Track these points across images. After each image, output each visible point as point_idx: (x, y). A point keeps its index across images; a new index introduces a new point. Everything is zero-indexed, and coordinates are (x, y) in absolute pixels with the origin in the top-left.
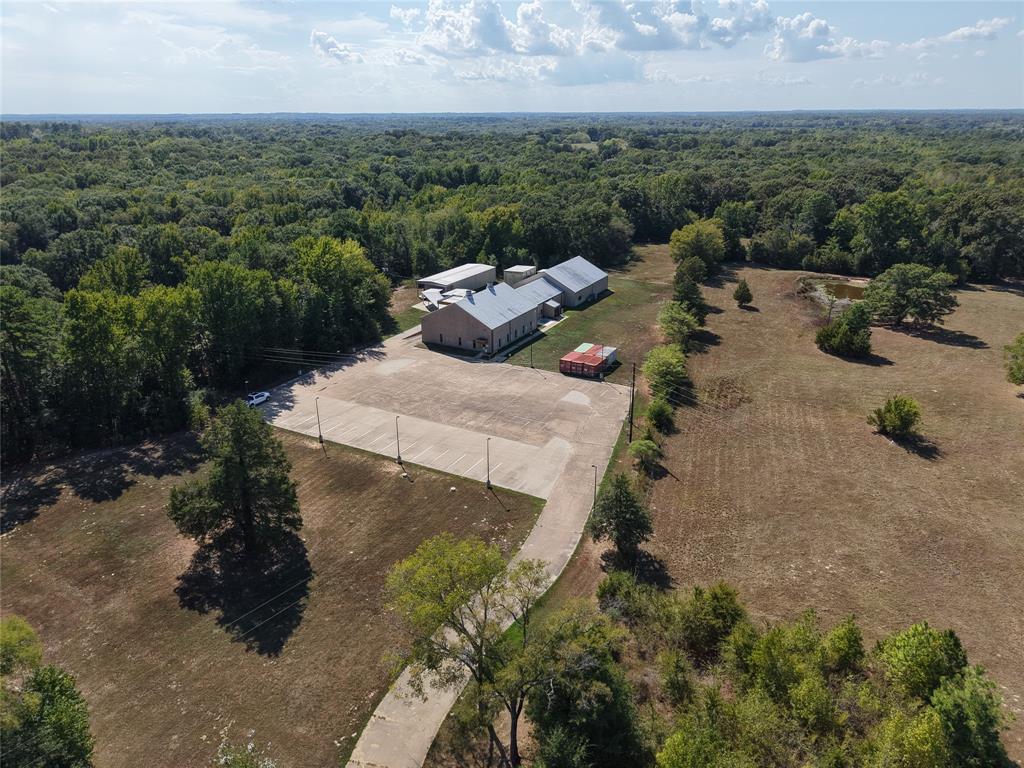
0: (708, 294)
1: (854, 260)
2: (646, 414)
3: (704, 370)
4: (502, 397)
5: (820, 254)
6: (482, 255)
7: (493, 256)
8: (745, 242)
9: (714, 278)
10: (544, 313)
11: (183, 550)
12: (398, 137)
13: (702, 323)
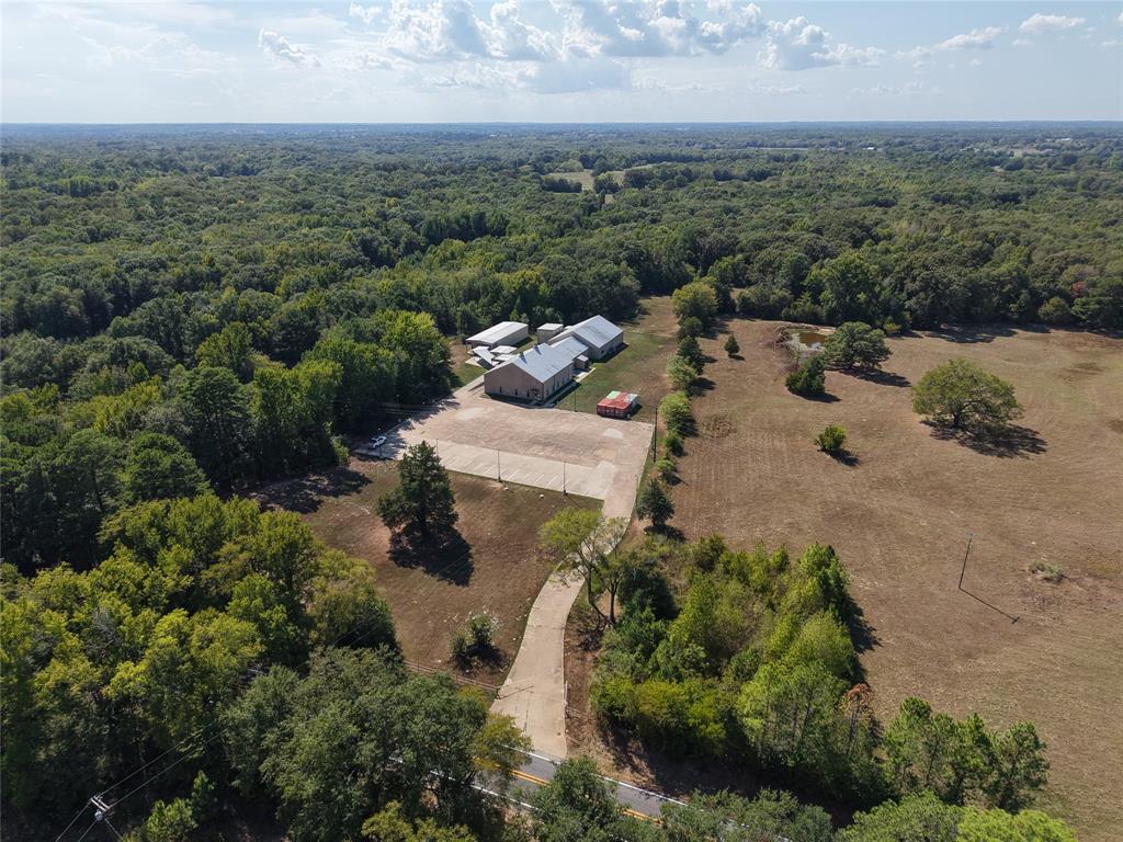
0: (705, 346)
1: (823, 312)
2: (664, 443)
3: (703, 409)
4: (559, 434)
5: (796, 307)
6: (514, 314)
7: (525, 315)
8: (735, 294)
9: (709, 331)
10: (577, 367)
11: (382, 536)
12: (390, 171)
13: (700, 372)
